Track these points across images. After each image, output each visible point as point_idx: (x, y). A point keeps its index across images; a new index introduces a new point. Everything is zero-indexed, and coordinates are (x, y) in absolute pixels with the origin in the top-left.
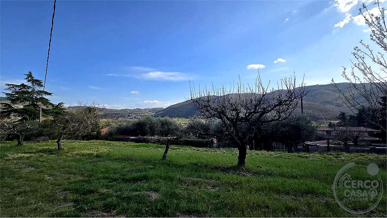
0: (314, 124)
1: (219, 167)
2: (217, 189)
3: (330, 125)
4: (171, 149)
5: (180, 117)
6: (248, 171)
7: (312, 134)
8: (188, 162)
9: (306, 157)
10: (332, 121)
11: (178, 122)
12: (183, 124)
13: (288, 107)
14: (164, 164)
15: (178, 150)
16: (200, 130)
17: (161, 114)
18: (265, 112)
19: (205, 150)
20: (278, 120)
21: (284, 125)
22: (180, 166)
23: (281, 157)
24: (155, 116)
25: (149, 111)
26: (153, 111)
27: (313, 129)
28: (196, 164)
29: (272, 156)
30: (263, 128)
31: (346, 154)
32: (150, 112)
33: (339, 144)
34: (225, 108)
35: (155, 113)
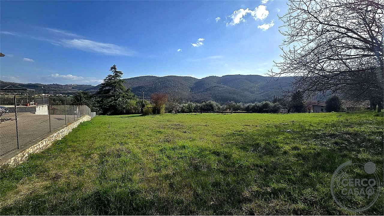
25: (72, 88)
32: (74, 90)
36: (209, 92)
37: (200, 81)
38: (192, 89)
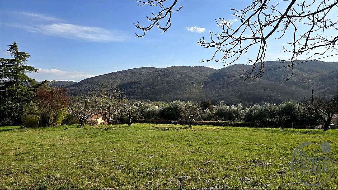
36: (231, 88)
37: (219, 73)
38: (206, 84)
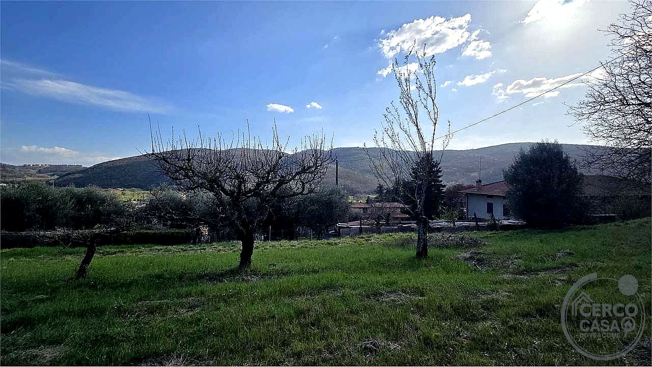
0: (351, 199)
1: (206, 275)
2: (197, 310)
3: (368, 202)
4: (102, 253)
5: (128, 187)
6: (255, 273)
7: (345, 214)
8: (143, 273)
9: (336, 244)
10: (370, 196)
11: (123, 198)
12: (135, 200)
13: (315, 175)
14: (80, 285)
15: (119, 254)
16: (170, 213)
17: (75, 179)
18: (282, 181)
19: (182, 249)
20: (301, 193)
21: (313, 202)
22: (122, 285)
23: (306, 247)
24: (58, 184)
25: (40, 172)
26: (51, 172)
27: (348, 206)
28: (159, 277)
29: (294, 246)
30: (284, 206)
31: (376, 236)
32: (41, 175)
33: (372, 224)
34: (222, 173)
35: (56, 177)
